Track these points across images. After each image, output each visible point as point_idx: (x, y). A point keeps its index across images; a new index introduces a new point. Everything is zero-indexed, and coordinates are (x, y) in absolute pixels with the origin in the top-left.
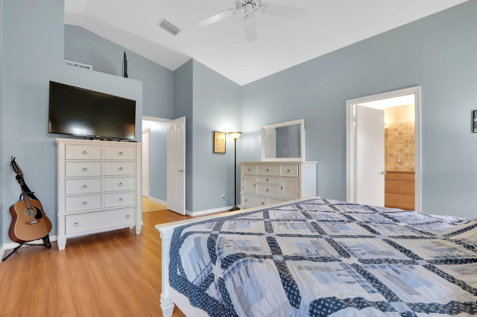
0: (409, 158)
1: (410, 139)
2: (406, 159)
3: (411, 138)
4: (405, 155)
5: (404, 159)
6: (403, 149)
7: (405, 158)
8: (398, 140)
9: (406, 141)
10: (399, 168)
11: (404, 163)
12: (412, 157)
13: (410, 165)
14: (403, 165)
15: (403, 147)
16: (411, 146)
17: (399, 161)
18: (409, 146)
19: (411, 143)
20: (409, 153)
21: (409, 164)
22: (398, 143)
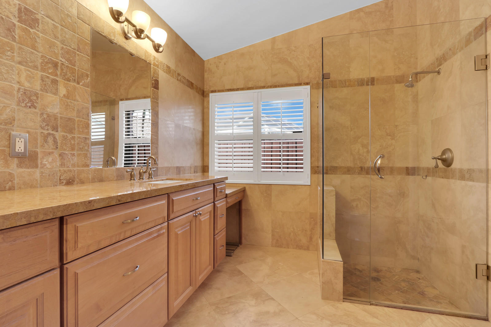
0: (59, 135)
1: (66, 63)
2: (50, 140)
3: (68, 60)
4: (44, 120)
5: (40, 140)
6: (36, 95)
7: (45, 138)
8: (14, 39)
9: (51, 62)
10: (16, 181)
11: (40, 156)
12: (70, 136)
13: (62, 165)
14: (36, 167)
15: (37, 86)
16: (68, 91)
17: (20, 147)
18: (62, 91)
19: (69, 80)
20: (61, 118)
21: (58, 163)
22: (17, 59)
